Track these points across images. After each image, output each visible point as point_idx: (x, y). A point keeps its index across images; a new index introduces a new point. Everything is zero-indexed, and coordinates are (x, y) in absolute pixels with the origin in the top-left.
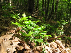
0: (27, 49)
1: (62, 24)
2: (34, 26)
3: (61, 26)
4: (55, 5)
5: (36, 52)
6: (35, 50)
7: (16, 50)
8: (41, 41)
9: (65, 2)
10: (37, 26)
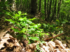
0: (17, 46)
1: (62, 22)
2: (30, 23)
3: (60, 25)
4: (57, 7)
5: (29, 50)
6: (27, 48)
7: (4, 47)
8: (35, 39)
9: (67, 4)
10: (33, 23)
